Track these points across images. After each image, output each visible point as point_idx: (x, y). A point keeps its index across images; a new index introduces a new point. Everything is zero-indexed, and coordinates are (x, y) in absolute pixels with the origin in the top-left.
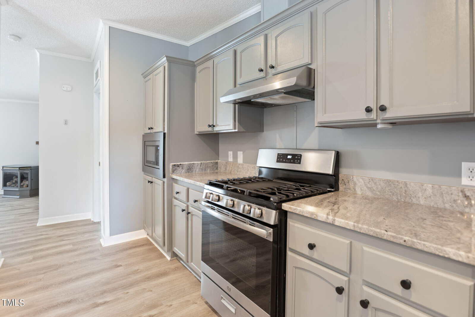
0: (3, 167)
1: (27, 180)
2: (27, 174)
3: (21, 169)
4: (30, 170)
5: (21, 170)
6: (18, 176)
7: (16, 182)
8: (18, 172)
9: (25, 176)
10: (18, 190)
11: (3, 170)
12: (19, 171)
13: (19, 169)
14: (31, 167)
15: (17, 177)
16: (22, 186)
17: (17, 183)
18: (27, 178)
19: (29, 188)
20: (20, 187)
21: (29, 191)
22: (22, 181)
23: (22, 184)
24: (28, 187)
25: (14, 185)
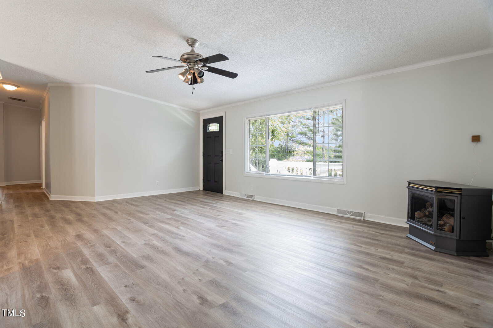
0: (409, 183)
1: (453, 215)
2: (453, 202)
3: (439, 190)
4: (459, 196)
5: (439, 194)
6: (434, 205)
7: (430, 215)
8: (434, 196)
9: (449, 205)
10: (433, 233)
11: (409, 189)
12: (436, 196)
13: (436, 192)
14: (461, 189)
15: (432, 205)
16: (441, 226)
17: (432, 217)
18: (453, 210)
19: (454, 236)
20: (438, 229)
21: (455, 242)
22: (441, 215)
23: (441, 222)
24: (453, 232)
25: (427, 219)
